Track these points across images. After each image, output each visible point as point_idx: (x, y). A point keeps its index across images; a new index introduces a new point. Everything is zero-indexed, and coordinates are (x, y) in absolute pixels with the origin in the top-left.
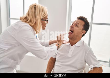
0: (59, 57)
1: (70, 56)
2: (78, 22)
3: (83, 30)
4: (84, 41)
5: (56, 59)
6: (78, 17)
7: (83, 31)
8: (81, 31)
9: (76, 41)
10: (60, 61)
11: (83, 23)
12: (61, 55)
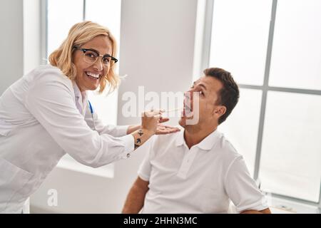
0: (157, 176)
1: (184, 177)
2: (203, 83)
3: (217, 104)
4: (222, 137)
5: (148, 183)
6: (206, 70)
7: (219, 107)
8: (210, 107)
9: (201, 134)
10: (158, 188)
11: (218, 85)
12: (161, 174)
